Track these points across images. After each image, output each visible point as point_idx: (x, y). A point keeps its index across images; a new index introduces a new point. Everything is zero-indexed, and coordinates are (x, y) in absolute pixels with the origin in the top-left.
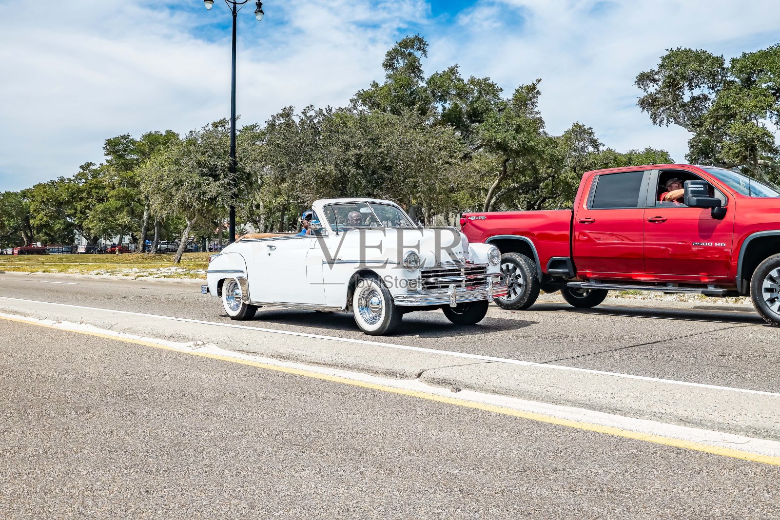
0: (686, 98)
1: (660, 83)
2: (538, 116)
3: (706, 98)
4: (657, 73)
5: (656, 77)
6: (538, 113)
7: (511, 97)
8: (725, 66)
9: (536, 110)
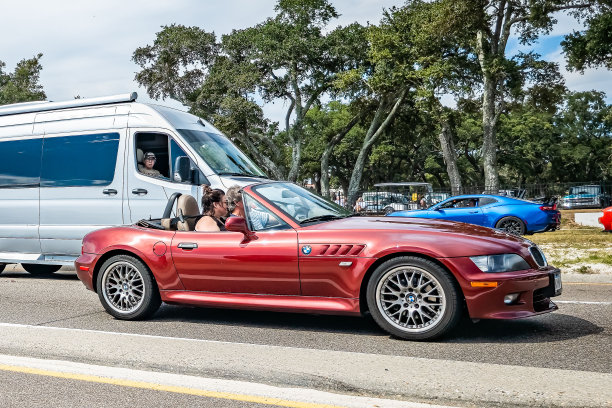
0: (181, 73)
1: (156, 59)
2: (41, 90)
3: (199, 73)
4: (153, 49)
5: (152, 53)
6: (41, 87)
7: (13, 72)
8: (217, 42)
9: (38, 84)
